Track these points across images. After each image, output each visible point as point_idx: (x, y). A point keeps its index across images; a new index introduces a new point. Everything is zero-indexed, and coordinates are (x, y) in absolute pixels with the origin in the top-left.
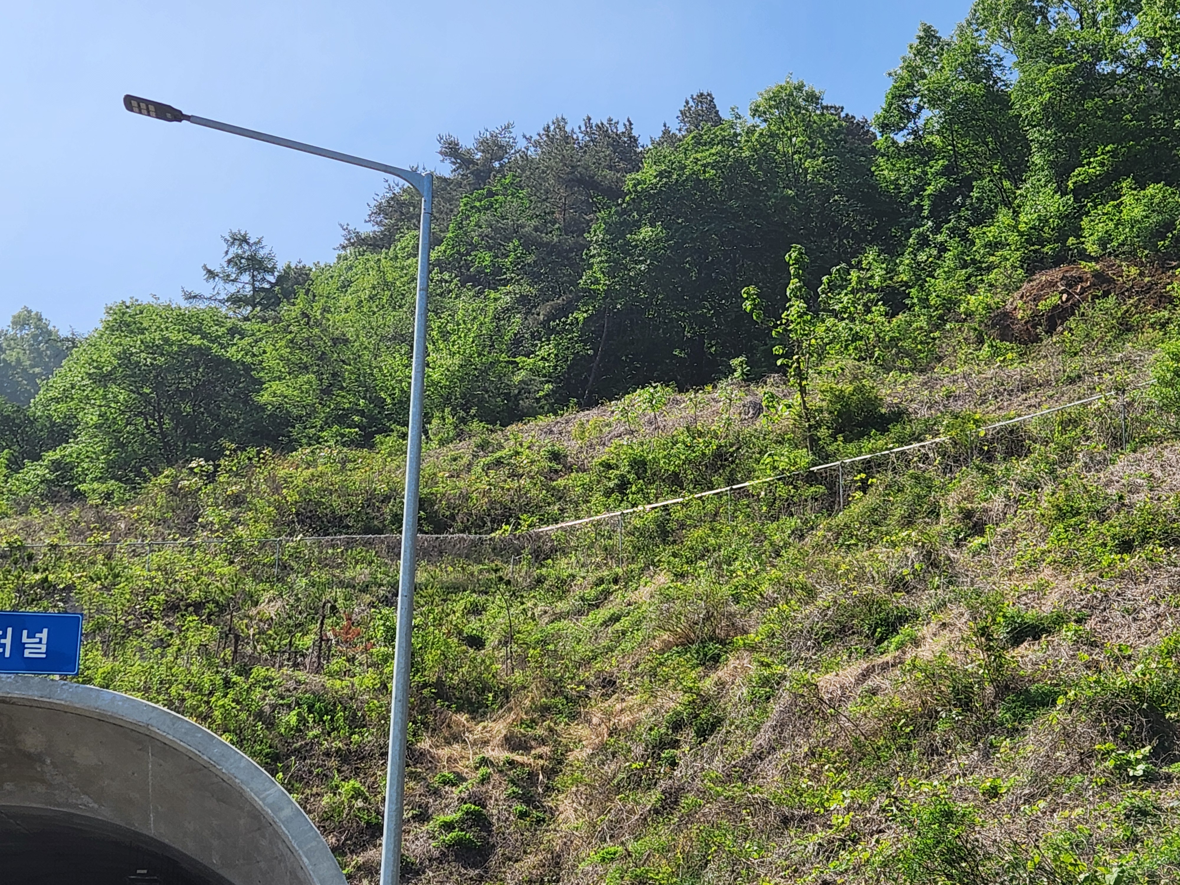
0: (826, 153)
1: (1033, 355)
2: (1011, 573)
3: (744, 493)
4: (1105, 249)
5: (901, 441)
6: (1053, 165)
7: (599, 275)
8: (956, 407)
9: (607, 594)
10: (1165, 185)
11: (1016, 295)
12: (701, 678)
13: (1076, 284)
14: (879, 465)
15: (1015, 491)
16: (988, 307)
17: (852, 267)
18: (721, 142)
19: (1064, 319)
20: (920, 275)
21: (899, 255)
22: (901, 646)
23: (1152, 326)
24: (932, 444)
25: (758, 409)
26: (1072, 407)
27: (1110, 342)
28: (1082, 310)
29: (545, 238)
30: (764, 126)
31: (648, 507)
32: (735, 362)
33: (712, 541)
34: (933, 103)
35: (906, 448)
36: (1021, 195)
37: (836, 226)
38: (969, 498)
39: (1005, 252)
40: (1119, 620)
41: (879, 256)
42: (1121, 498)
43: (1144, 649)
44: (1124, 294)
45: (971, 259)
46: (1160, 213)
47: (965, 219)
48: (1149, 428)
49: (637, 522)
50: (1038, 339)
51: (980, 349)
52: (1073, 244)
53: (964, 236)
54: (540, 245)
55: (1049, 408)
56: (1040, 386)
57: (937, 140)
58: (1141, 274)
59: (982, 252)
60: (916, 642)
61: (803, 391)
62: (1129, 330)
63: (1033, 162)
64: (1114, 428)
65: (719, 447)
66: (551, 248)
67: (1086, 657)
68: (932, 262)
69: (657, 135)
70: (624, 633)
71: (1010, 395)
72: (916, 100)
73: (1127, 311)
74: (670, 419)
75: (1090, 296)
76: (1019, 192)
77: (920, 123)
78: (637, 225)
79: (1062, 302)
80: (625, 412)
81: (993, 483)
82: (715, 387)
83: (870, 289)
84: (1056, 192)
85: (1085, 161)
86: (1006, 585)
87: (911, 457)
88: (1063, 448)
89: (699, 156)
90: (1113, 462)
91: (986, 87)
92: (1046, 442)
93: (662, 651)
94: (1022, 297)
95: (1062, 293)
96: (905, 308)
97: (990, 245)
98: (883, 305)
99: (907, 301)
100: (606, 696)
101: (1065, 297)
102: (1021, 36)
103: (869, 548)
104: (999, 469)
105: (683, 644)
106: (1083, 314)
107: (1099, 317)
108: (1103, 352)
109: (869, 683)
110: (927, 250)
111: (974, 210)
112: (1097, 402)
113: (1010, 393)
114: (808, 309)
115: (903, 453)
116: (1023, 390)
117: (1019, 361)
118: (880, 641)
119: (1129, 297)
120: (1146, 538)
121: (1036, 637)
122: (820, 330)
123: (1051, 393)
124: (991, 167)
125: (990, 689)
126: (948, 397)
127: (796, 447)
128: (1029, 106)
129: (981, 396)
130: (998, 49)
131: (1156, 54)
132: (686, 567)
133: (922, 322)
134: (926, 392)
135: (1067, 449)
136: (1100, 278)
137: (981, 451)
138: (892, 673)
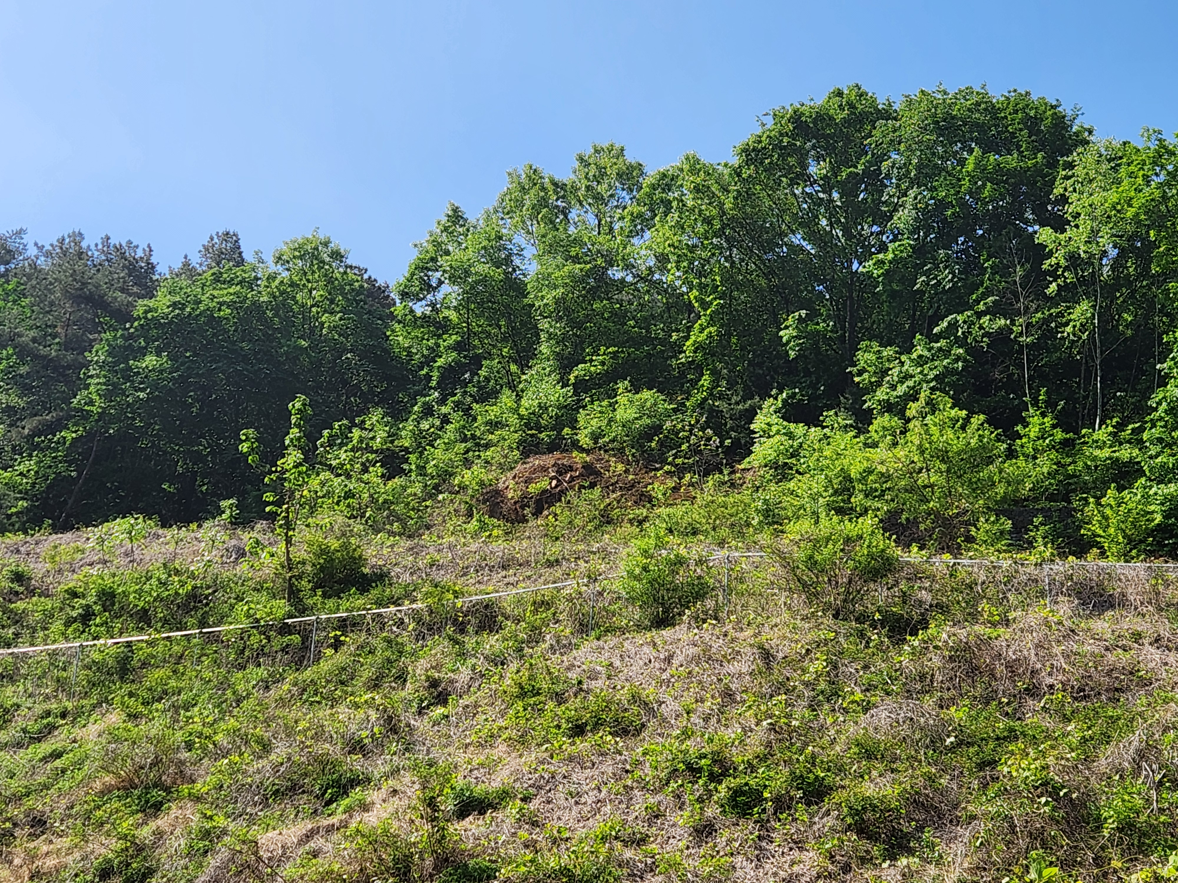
0: (344, 311)
1: (518, 534)
2: (467, 746)
3: (214, 638)
4: (596, 443)
5: (379, 604)
6: (559, 356)
7: (94, 397)
8: (438, 576)
9: (51, 728)
10: (658, 391)
11: (510, 475)
12: (139, 826)
13: (566, 473)
14: (354, 625)
15: (482, 665)
16: (481, 484)
17: (356, 425)
18: (240, 283)
19: (551, 504)
20: (420, 443)
21: (403, 420)
22: (349, 810)
23: (631, 521)
24: (409, 609)
25: (241, 553)
26: (546, 590)
27: (590, 531)
28: (568, 498)
29: (43, 351)
30: (285, 274)
31: (110, 641)
32: (224, 504)
33: (173, 683)
34: (453, 279)
35: (382, 610)
36: (526, 380)
37: (345, 383)
38: (437, 667)
39: (504, 433)
40: (562, 802)
41: (383, 418)
42: (580, 683)
43: (581, 833)
44: (609, 487)
45: (471, 434)
46: (649, 417)
47: (471, 396)
48: (615, 619)
49: (96, 656)
50: (524, 520)
51: (469, 522)
52: (567, 434)
53: (467, 411)
54: (36, 357)
55: (524, 588)
56: (520, 565)
57: (453, 316)
58: (627, 471)
59: (482, 429)
60: (365, 807)
61: (289, 541)
62: (608, 523)
63: (541, 351)
64: (583, 615)
65: (195, 588)
66: (47, 362)
67: (526, 835)
68: (433, 433)
69: (177, 266)
70: (64, 771)
71: (491, 571)
72: (438, 274)
73: (609, 504)
74: (148, 554)
75: (577, 486)
76: (524, 377)
77: (439, 296)
78: (143, 352)
79: (551, 488)
80: (101, 541)
81: (463, 655)
82: (200, 526)
83: (369, 449)
84: (558, 383)
85: (588, 358)
86: (461, 758)
87: (386, 620)
88: (534, 629)
89: (215, 293)
90: (577, 647)
91: (505, 273)
92: (517, 621)
93: (102, 793)
94: (514, 477)
95: (552, 479)
96: (402, 472)
97: (491, 423)
98: (381, 466)
99: (405, 466)
100: (34, 836)
101: (554, 482)
102: (543, 231)
103: (332, 707)
104: (470, 642)
105: (125, 788)
106: (569, 502)
107: (583, 506)
108: (582, 541)
109: (312, 845)
110: (431, 419)
111: (480, 388)
112: (570, 587)
113: (491, 569)
114: (305, 460)
115: (380, 615)
116: (504, 568)
117: (504, 539)
118: (329, 803)
119: (613, 492)
120: (598, 724)
121: (483, 812)
122: (314, 483)
123: (529, 573)
124: (501, 350)
125: (429, 861)
126: (432, 566)
127: (274, 597)
128: (543, 297)
129: (463, 568)
130: (520, 239)
131: (663, 269)
132: (141, 708)
133: (417, 489)
134: (410, 558)
135: (536, 629)
136: (589, 469)
137: (455, 622)
138: (336, 837)
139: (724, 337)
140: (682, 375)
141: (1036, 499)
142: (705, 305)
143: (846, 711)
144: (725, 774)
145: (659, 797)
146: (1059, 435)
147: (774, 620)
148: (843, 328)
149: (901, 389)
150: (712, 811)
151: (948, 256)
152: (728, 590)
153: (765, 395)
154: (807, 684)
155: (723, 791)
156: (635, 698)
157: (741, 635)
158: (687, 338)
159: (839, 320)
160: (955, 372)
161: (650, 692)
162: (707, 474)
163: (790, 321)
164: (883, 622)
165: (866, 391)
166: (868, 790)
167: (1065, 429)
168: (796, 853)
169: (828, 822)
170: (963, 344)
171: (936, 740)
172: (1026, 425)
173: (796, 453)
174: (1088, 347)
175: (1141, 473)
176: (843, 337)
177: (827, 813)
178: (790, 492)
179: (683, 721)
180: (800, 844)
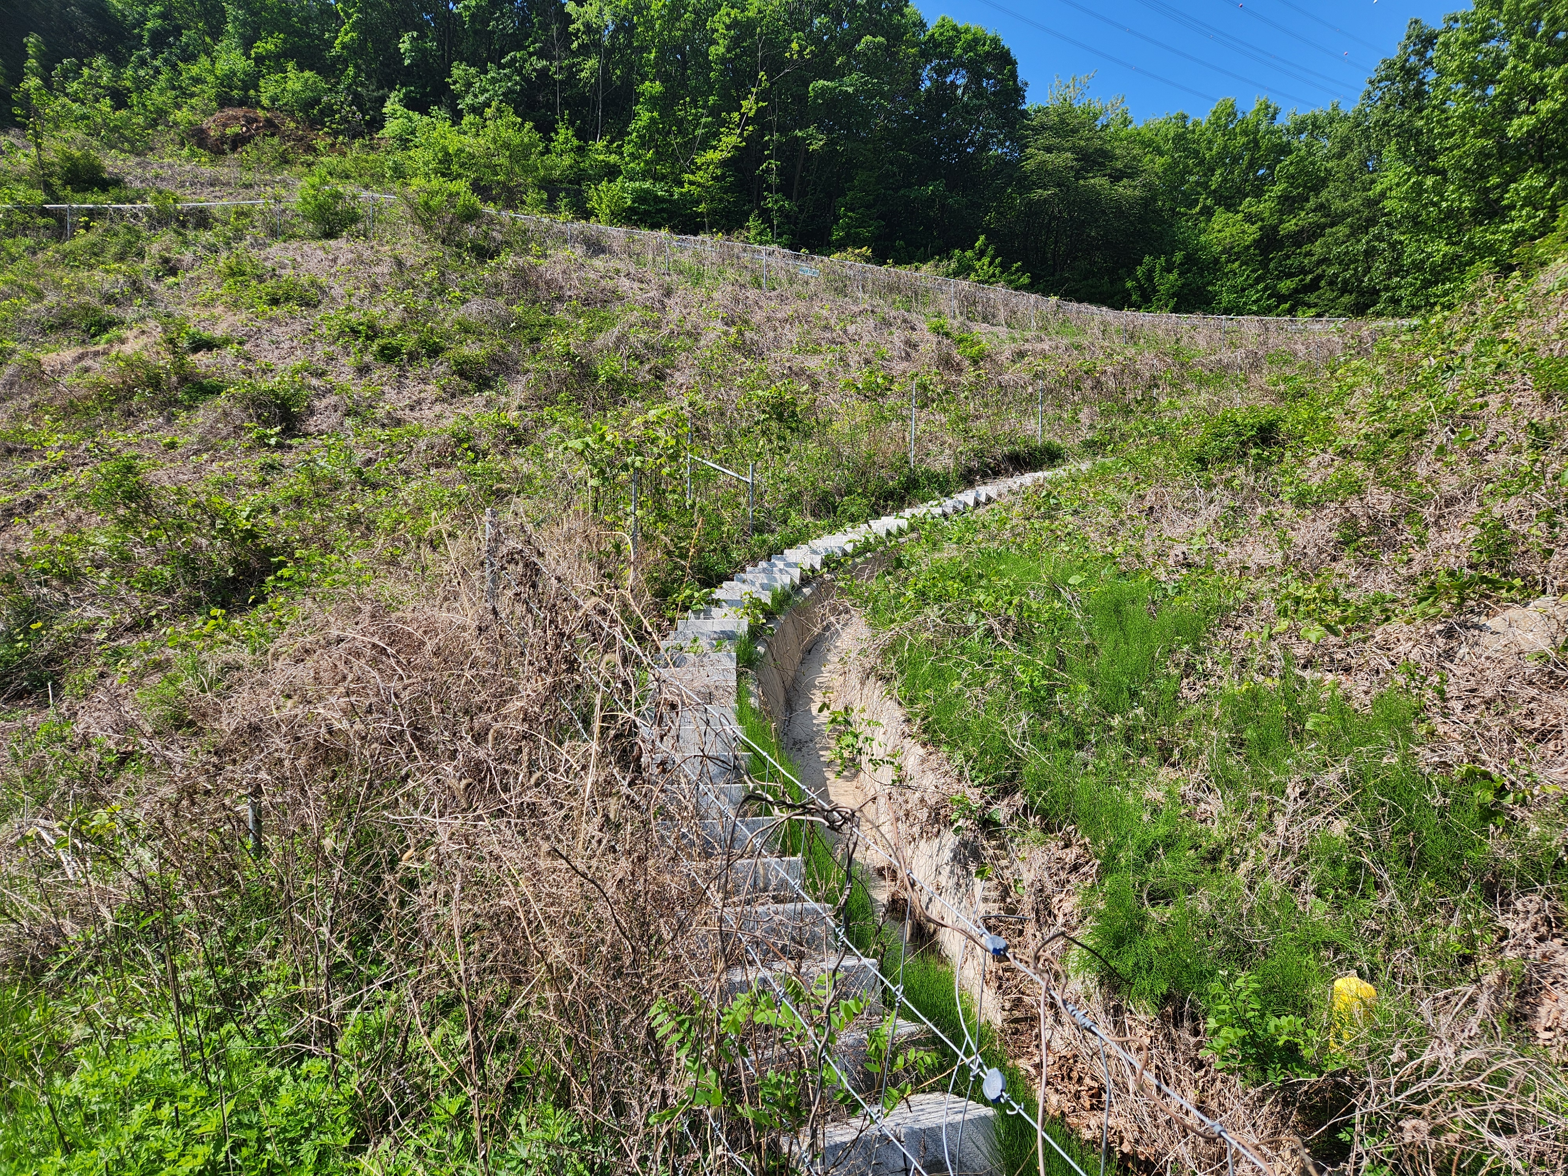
1: (220, 163)
2: (195, 305)
4: (274, 104)
5: (117, 201)
6: (241, 35)
8: (161, 185)
10: (317, 73)
11: (211, 119)
13: (253, 123)
14: (99, 214)
15: (201, 251)
16: (190, 122)
17: (84, 65)
19: (243, 144)
20: (139, 86)
21: (123, 67)
22: (109, 341)
23: (301, 164)
24: (141, 207)
26: (244, 204)
27: (273, 167)
28: (256, 141)
35: (121, 206)
36: (218, 50)
38: (167, 250)
39: (204, 87)
40: (267, 347)
41: (106, 62)
42: (274, 270)
43: (281, 367)
44: (285, 138)
45: (179, 85)
46: (311, 91)
47: (176, 55)
48: (295, 229)
50: (224, 153)
51: (182, 149)
52: (252, 95)
53: (174, 67)
55: (228, 201)
56: (224, 185)
58: (297, 128)
59: (187, 82)
60: (122, 341)
61: (39, 147)
63: (228, 30)
64: (272, 224)
67: (243, 366)
68: (148, 79)
71: (202, 186)
73: (286, 150)
75: (262, 133)
76: (216, 48)
79: (242, 132)
81: (186, 243)
83: (99, 85)
84: (243, 55)
85: (264, 40)
86: (191, 312)
87: (124, 213)
88: (237, 230)
90: (270, 245)
92: (224, 223)
94: (214, 121)
95: (242, 126)
96: (127, 106)
97: (193, 79)
98: (109, 99)
99: (129, 102)
101: (244, 129)
103: (89, 270)
104: (190, 234)
106: (256, 144)
107: (267, 148)
108: (268, 173)
109: (84, 363)
110: (146, 69)
111: (183, 51)
112: (262, 205)
113: (202, 184)
115: (119, 209)
116: (212, 185)
117: (210, 164)
118: (94, 336)
119: (288, 141)
120: (287, 300)
121: (210, 349)
122: (55, 104)
123: (231, 191)
124: (196, 24)
125: (174, 379)
126: (156, 177)
127: (32, 187)
129: (180, 182)
133: (140, 120)
134: (139, 170)
135: (239, 231)
136: (269, 123)
137: (178, 220)
138: (101, 359)
139: (362, 43)
140: (333, 65)
141: (561, 182)
142: (349, 16)
143: (450, 302)
144: (376, 336)
145: (332, 348)
146: (576, 142)
147: (403, 241)
148: (443, 49)
149: (481, 99)
150: (368, 358)
151: (511, 11)
152: (373, 220)
153: (392, 88)
154: (426, 284)
155: (375, 347)
156: (313, 283)
157: (383, 249)
158: (336, 38)
159: (441, 44)
160: (514, 92)
161: (323, 280)
162: (354, 137)
163: (406, 38)
164: (473, 249)
165: (459, 96)
166: (466, 351)
167: (579, 139)
168: (422, 386)
169: (442, 369)
170: (520, 74)
171: (505, 324)
172: (557, 133)
173: (413, 133)
174: (594, 88)
175: (621, 173)
176: (443, 56)
177: (441, 363)
178: (410, 158)
179: (346, 301)
180: (424, 381)
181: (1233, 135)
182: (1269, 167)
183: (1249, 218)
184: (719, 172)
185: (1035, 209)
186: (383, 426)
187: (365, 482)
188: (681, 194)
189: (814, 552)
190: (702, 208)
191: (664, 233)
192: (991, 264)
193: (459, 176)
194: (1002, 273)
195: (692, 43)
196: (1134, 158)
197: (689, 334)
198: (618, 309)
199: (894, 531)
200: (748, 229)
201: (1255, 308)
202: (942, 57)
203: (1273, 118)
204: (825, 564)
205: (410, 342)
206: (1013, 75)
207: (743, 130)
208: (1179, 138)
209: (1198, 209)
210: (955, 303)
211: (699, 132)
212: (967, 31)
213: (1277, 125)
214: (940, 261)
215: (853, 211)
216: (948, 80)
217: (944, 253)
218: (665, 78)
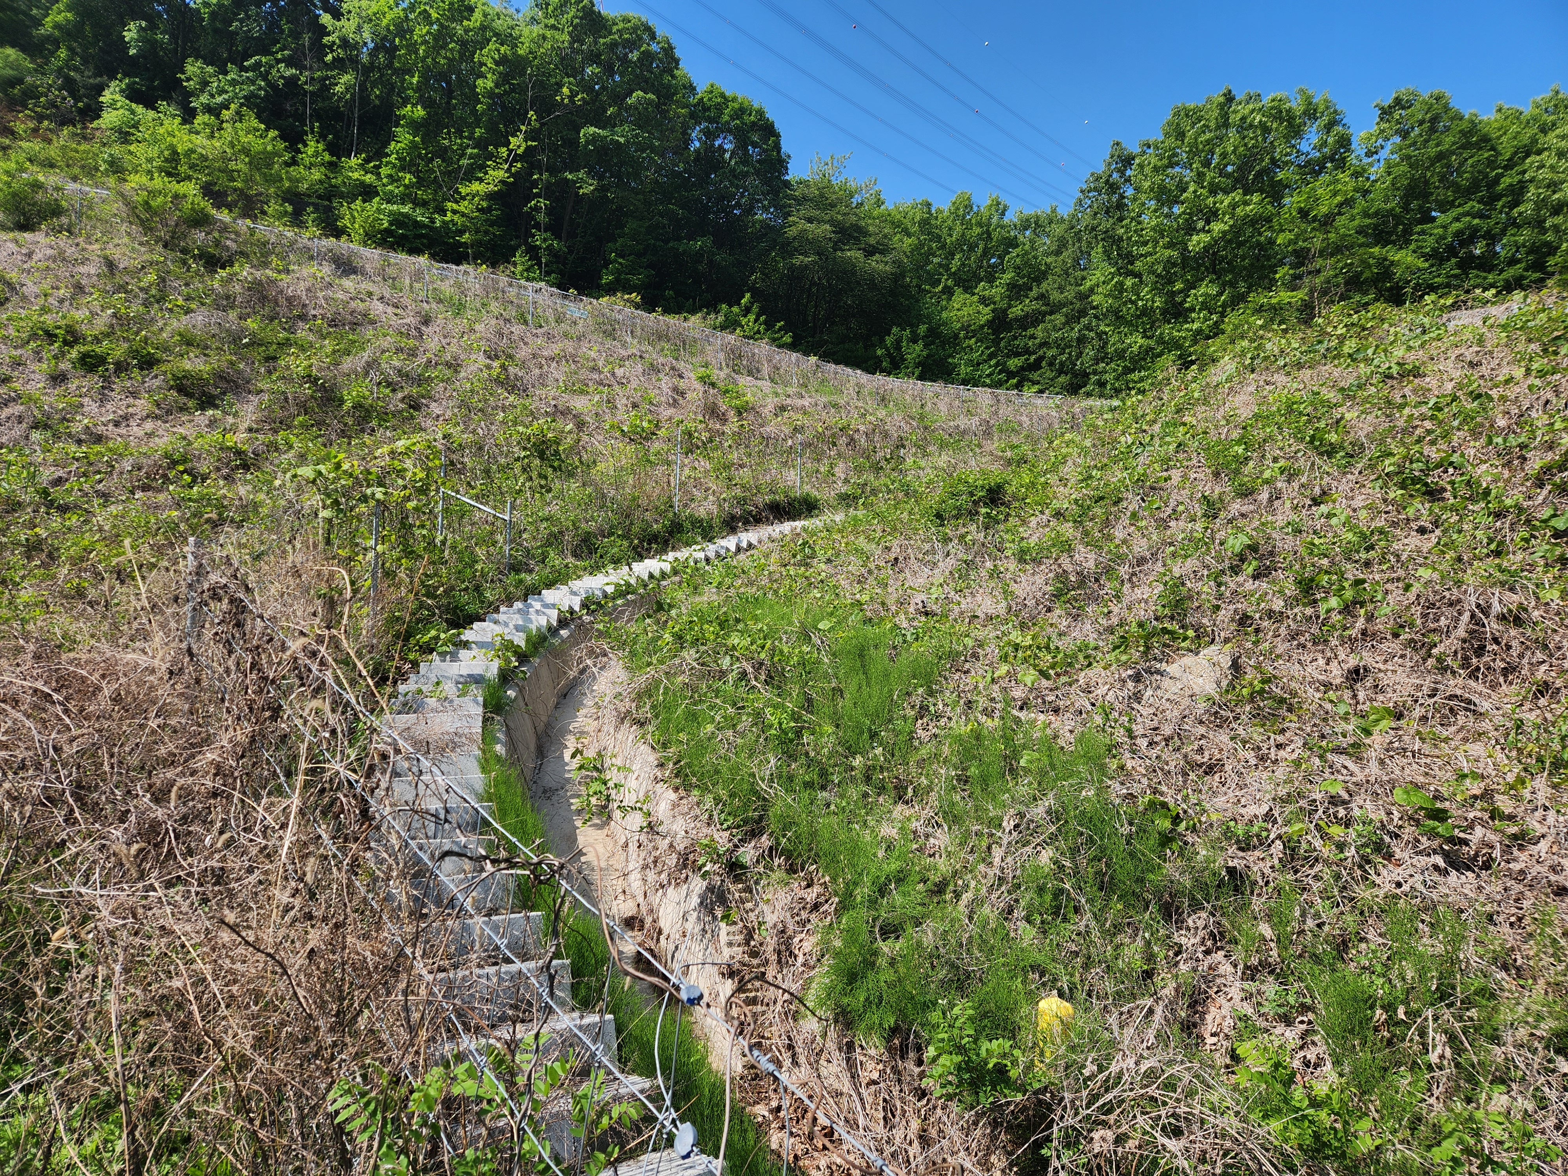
139: (78, 24)
140: (42, 44)
141: (309, 196)
143: (171, 311)
144: (76, 341)
145: (19, 352)
146: (327, 157)
147: (116, 241)
148: (176, 43)
149: (219, 99)
150: (65, 366)
151: (258, 14)
152: (80, 215)
153: (113, 77)
154: (141, 289)
155: (74, 354)
157: (90, 247)
158: (47, 15)
159: (174, 37)
160: (257, 96)
161: (13, 276)
162: (63, 123)
163: (132, 26)
164: (200, 257)
165: (192, 94)
166: (187, 365)
167: (332, 154)
168: (131, 400)
169: (157, 383)
170: (265, 79)
171: (235, 339)
172: (306, 145)
173: (136, 126)
174: (350, 104)
175: (377, 194)
176: (176, 50)
177: (156, 377)
178: (131, 153)
179: (41, 301)
180: (134, 395)
181: (969, 226)
182: (1000, 257)
183: (984, 301)
184: (485, 204)
185: (796, 275)
186: (79, 442)
187: (50, 504)
188: (443, 222)
189: (574, 593)
190: (466, 237)
191: (423, 260)
192: (756, 321)
193: (189, 178)
194: (766, 330)
195: (459, 73)
196: (885, 236)
197: (448, 365)
198: (369, 333)
199: (657, 574)
200: (515, 264)
201: (988, 381)
202: (710, 120)
203: (1003, 214)
204: (584, 605)
205: (118, 351)
206: (777, 147)
207: (511, 166)
208: (925, 223)
209: (940, 288)
210: (721, 356)
211: (464, 162)
212: (734, 100)
213: (1006, 220)
214: (708, 314)
215: (623, 257)
216: (717, 143)
217: (711, 306)
218: (427, 104)
